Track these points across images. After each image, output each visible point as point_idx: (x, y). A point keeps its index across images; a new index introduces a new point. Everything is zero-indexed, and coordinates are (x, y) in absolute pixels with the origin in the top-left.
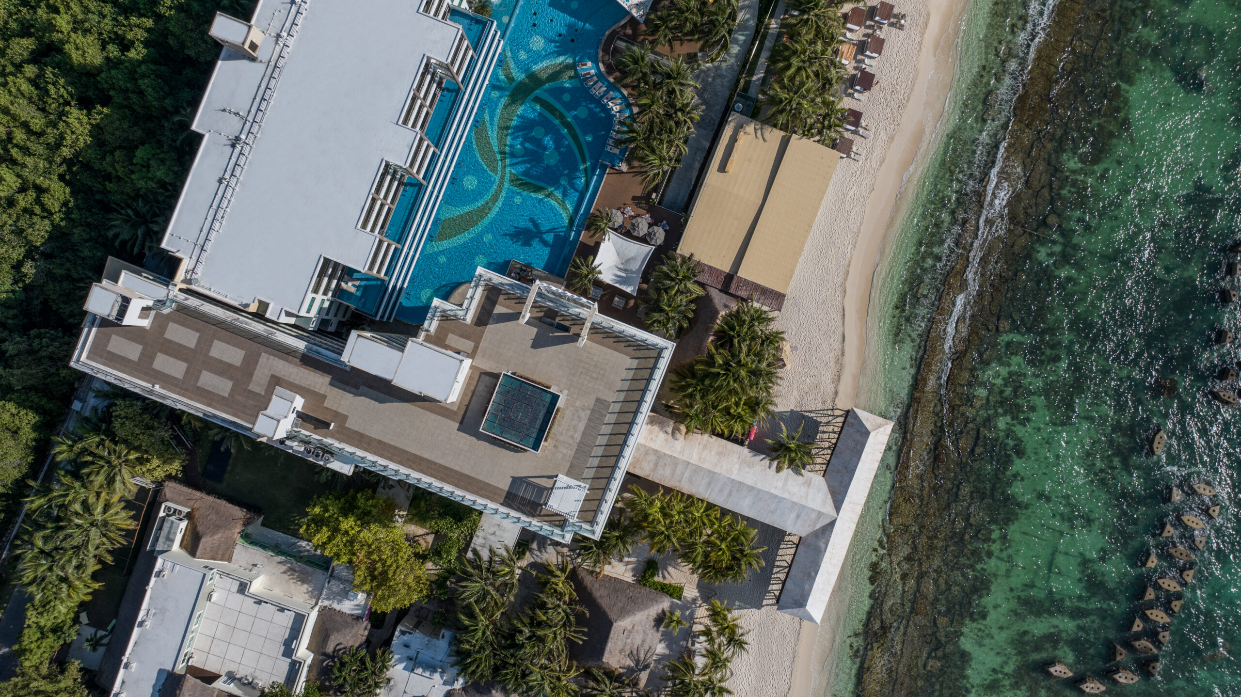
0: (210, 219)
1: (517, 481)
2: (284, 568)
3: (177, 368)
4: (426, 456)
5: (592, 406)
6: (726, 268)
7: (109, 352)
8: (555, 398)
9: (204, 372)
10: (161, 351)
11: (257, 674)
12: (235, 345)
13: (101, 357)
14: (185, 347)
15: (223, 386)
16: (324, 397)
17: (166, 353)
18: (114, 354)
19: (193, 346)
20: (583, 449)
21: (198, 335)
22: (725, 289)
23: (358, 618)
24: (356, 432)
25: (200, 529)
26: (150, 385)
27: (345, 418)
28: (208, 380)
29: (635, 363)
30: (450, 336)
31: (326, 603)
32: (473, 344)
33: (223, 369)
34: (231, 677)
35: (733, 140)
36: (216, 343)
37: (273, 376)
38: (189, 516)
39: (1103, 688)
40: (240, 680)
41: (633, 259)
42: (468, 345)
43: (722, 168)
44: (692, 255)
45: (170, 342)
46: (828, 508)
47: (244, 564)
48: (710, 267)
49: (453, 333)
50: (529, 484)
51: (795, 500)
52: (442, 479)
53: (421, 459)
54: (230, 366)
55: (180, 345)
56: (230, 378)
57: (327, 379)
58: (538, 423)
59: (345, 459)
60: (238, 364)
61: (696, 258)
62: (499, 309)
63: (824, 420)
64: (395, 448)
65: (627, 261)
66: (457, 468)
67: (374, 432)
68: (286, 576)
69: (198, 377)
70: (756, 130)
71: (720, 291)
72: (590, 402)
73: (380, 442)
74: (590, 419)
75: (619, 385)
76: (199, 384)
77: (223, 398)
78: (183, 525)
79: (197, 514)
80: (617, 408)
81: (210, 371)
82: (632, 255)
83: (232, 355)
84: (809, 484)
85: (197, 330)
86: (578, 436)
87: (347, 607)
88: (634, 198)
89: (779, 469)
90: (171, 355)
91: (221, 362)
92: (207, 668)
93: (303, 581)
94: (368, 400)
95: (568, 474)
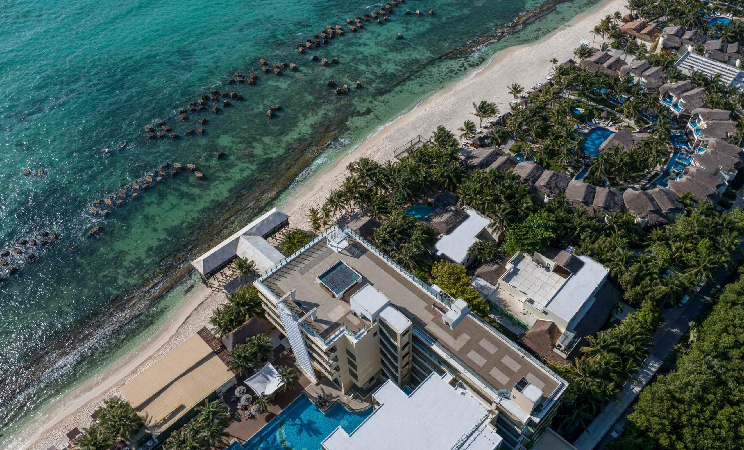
0: (466, 444)
1: (358, 257)
2: (509, 308)
3: (507, 360)
4: (394, 280)
5: (307, 273)
6: (216, 358)
7: (545, 383)
8: (321, 278)
9: (493, 354)
10: (514, 372)
11: (535, 267)
12: (471, 360)
13: (550, 382)
14: (500, 369)
15: (484, 343)
16: (433, 320)
17: (511, 371)
18: (542, 381)
19: (495, 368)
20: (322, 258)
21: (490, 373)
22: (223, 347)
23: (478, 276)
24: (424, 300)
25: (548, 336)
26: (525, 358)
27: (426, 308)
28: (492, 350)
29: (277, 282)
30: (356, 324)
31: (493, 287)
32: (347, 317)
33: (482, 352)
34: (548, 269)
35: (165, 421)
36: (481, 365)
37: (456, 339)
38: (554, 346)
39: (188, 165)
40: (543, 267)
41: (259, 382)
42: (351, 317)
43: (182, 407)
44: (228, 371)
45: (507, 375)
46: (242, 239)
47: (530, 316)
48: (224, 361)
49: (354, 325)
50: (353, 254)
51: (254, 247)
52: (391, 268)
53: (397, 279)
54: (477, 352)
55: (502, 371)
56: (479, 346)
57: (427, 327)
58: (334, 272)
59: (432, 292)
60: (472, 351)
61: (227, 368)
62: (326, 327)
63: (221, 288)
64: (407, 288)
65: (263, 382)
66: (382, 270)
67: (414, 297)
68: (510, 304)
69: (497, 352)
70: (150, 422)
71: (226, 348)
72: (307, 275)
73: (414, 292)
74: (311, 268)
75: (289, 276)
76: (497, 349)
77: (486, 338)
78: (558, 342)
79: (550, 346)
80: (296, 268)
81: (489, 353)
82: (258, 384)
83: (473, 356)
84: (244, 253)
85: (490, 375)
86: (321, 263)
87: (482, 282)
88: (239, 421)
89: (253, 262)
90: (509, 368)
91: (481, 355)
92: (560, 277)
93: (501, 299)
94: (411, 312)
95: (333, 252)
